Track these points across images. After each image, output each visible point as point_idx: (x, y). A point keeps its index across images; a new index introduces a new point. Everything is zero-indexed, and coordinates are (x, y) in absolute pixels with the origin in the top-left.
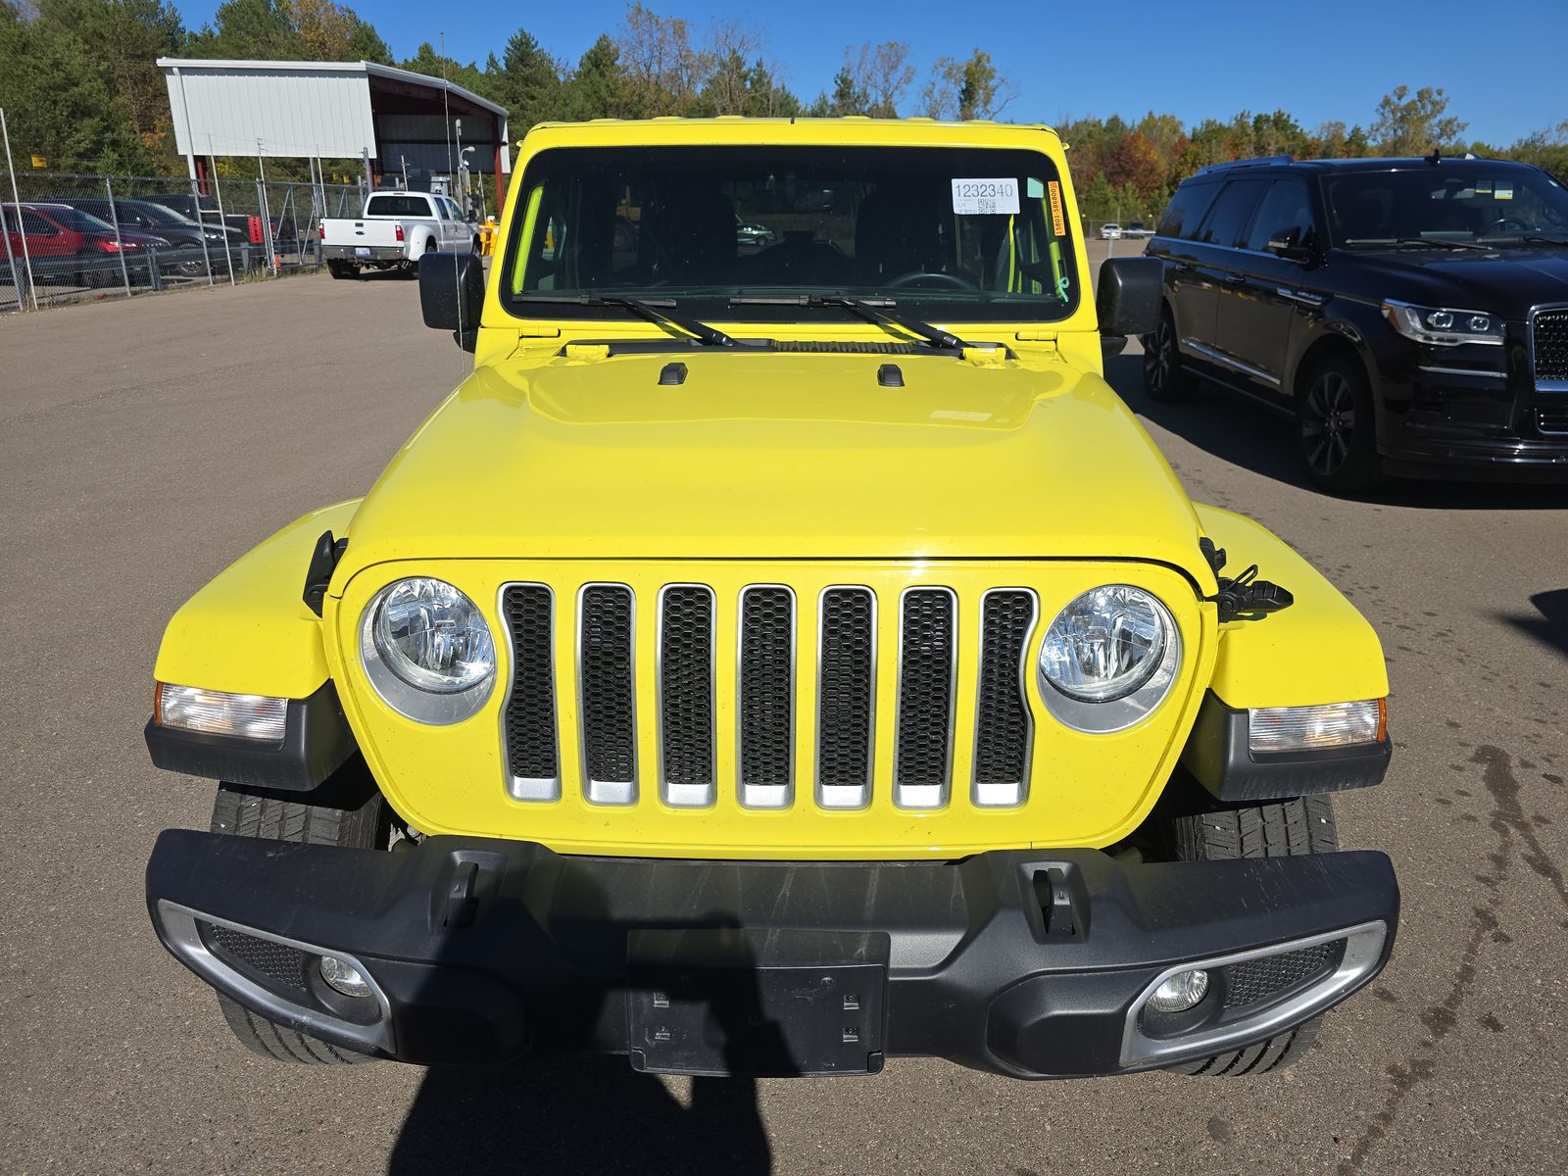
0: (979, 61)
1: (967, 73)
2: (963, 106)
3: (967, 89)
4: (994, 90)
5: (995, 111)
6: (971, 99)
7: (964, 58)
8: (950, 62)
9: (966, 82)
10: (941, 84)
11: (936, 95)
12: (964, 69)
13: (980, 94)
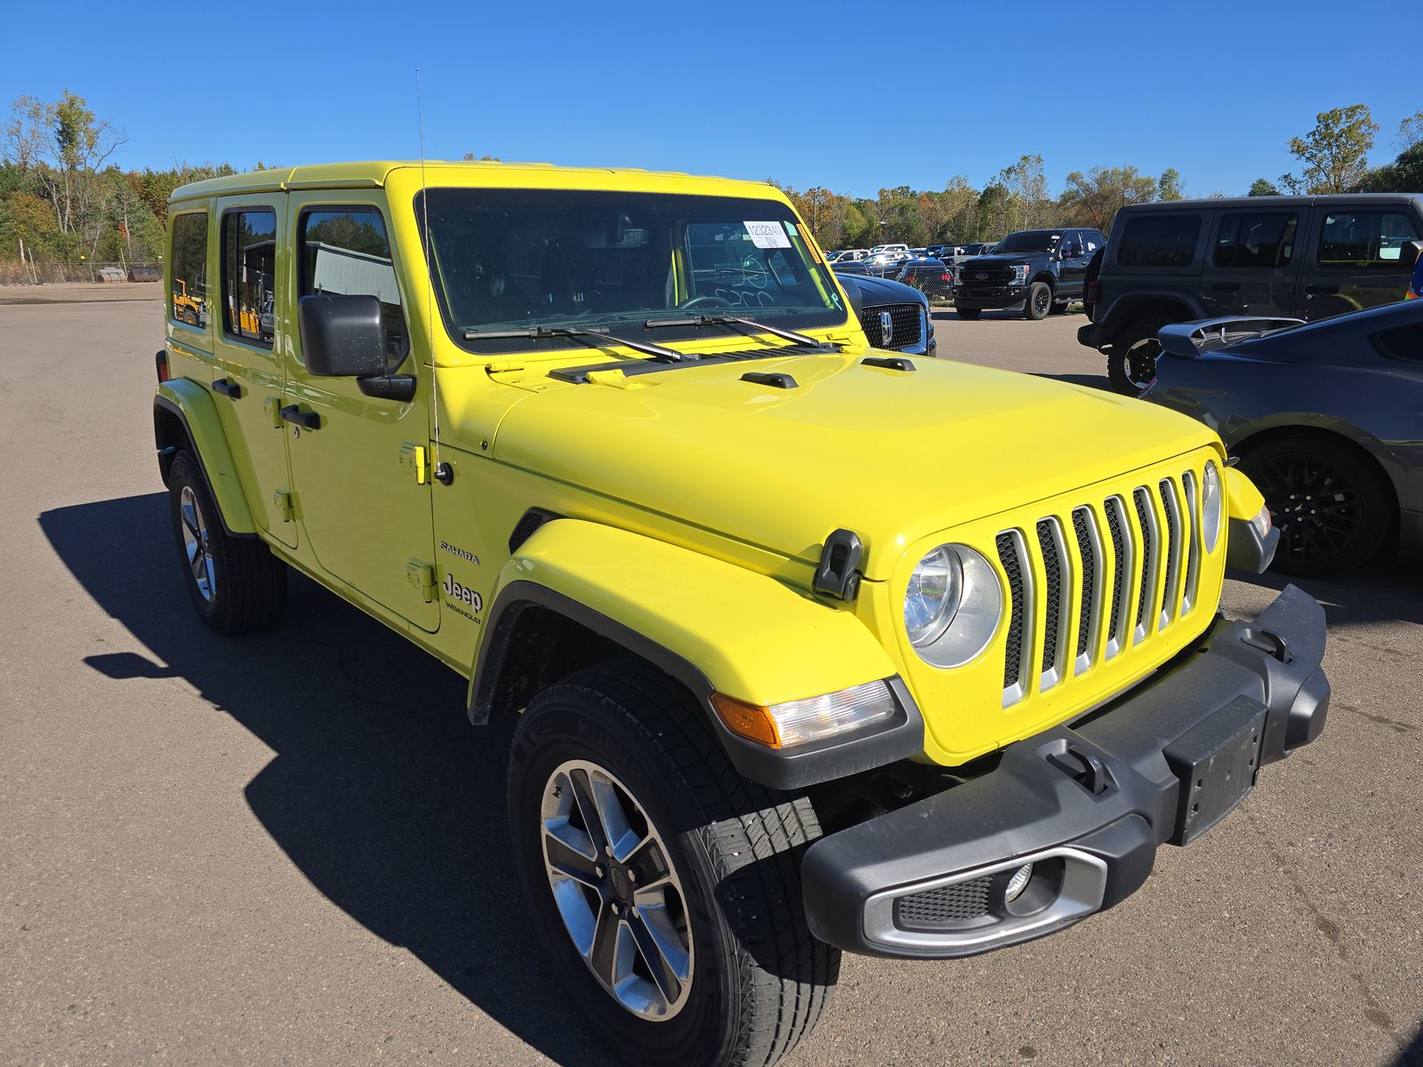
0: (72, 104)
1: (60, 113)
2: (63, 147)
3: (64, 130)
4: (97, 133)
5: (103, 153)
6: (71, 141)
7: (53, 100)
8: (33, 101)
9: (62, 123)
10: (27, 125)
11: (25, 134)
12: (56, 110)
13: (81, 137)
